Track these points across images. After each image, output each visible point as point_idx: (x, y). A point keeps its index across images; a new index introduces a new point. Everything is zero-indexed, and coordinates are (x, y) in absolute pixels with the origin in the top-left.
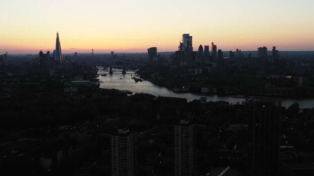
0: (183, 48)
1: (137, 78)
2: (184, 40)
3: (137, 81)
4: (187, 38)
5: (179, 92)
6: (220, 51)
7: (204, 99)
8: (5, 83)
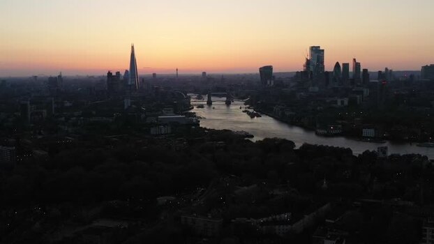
0: (311, 67)
1: (251, 111)
2: (312, 55)
3: (252, 116)
4: (317, 52)
5: (327, 136)
6: (365, 71)
7: (384, 150)
8: (63, 119)
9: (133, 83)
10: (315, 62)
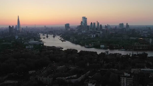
0: (83, 24)
2: (83, 20)
3: (63, 41)
6: (101, 25)
7: (107, 52)
9: (19, 30)
10: (84, 22)
